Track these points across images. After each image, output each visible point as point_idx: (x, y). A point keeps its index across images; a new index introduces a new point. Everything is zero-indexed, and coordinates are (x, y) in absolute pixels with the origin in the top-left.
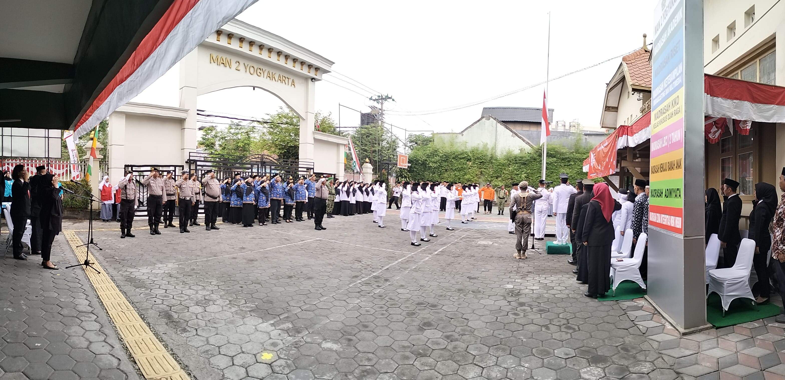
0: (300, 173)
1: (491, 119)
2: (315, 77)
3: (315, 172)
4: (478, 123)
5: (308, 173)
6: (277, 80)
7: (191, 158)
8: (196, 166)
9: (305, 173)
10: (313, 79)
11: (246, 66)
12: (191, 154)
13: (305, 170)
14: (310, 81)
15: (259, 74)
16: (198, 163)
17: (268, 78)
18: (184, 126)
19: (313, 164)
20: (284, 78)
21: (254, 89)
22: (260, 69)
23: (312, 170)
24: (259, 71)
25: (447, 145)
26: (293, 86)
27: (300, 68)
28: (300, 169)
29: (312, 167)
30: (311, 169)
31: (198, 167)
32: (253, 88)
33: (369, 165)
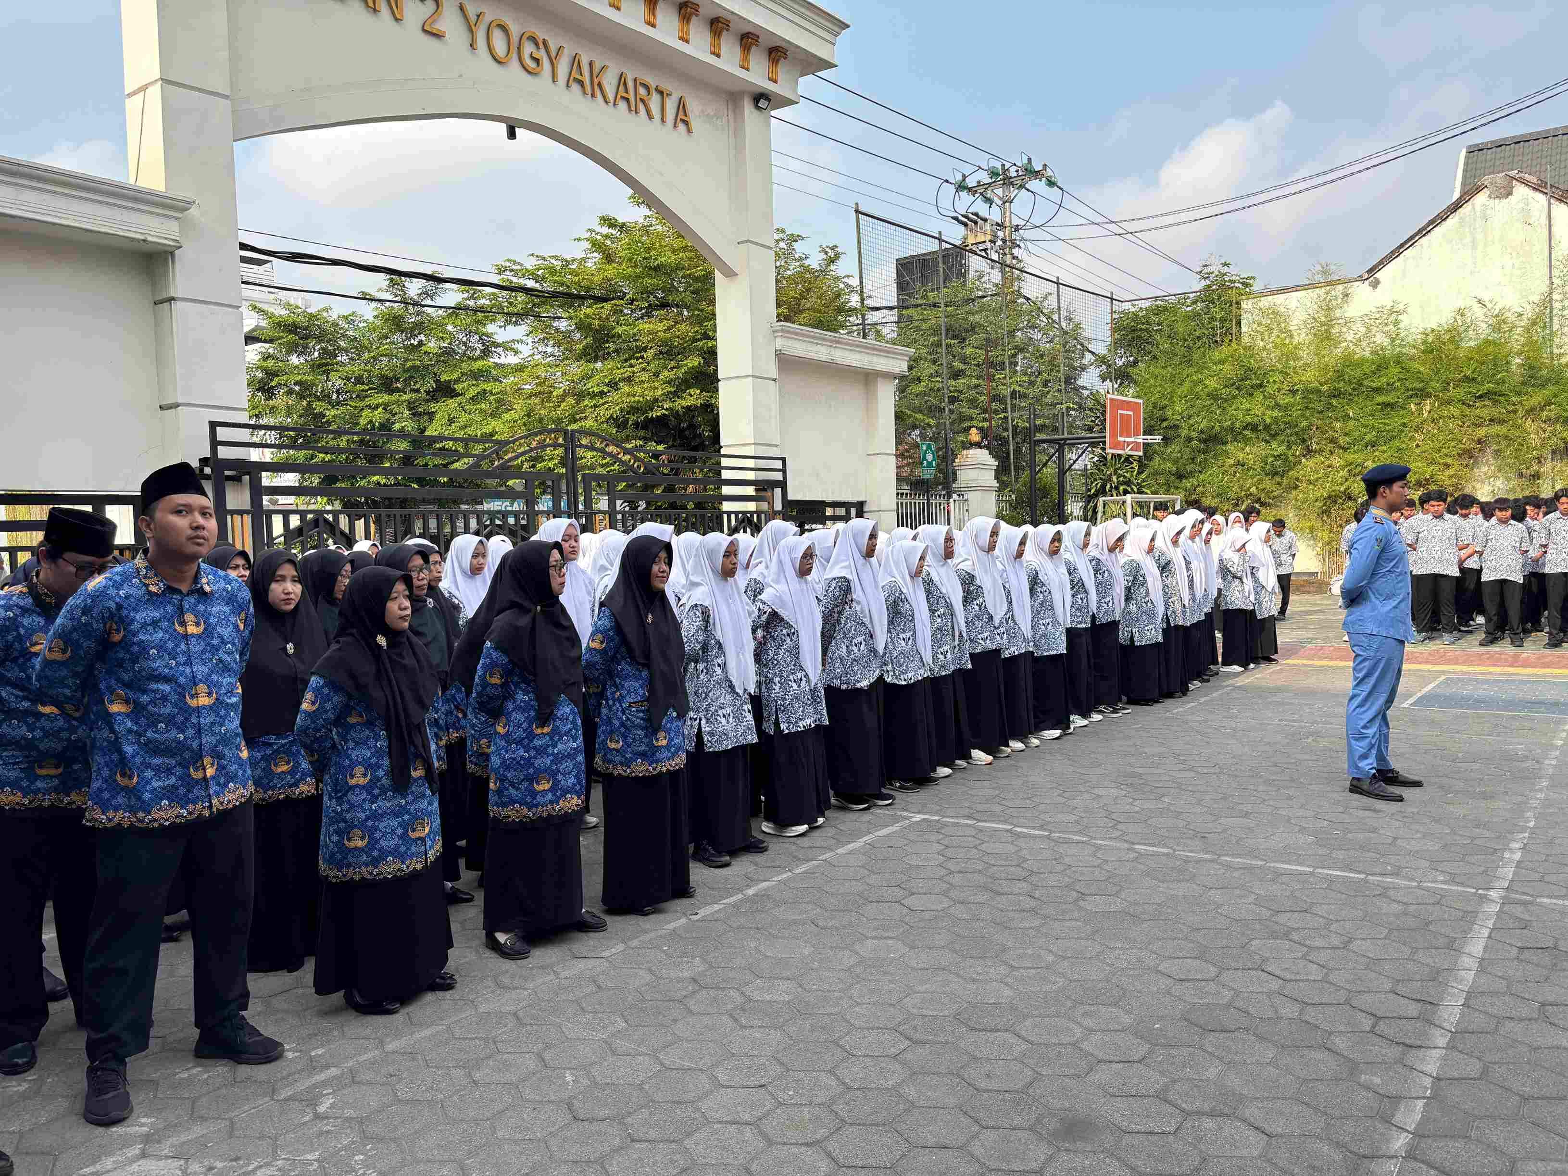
0: (727, 506)
1: (1520, 191)
2: (770, 87)
3: (790, 497)
4: (1453, 221)
5: (764, 506)
6: (611, 97)
7: (224, 453)
8: (257, 491)
9: (751, 506)
10: (762, 99)
11: (473, 18)
12: (223, 434)
13: (750, 491)
14: (748, 107)
15: (531, 64)
16: (267, 479)
17: (575, 87)
18: (167, 287)
19: (778, 464)
20: (642, 91)
21: (512, 135)
22: (533, 40)
23: (778, 491)
24: (528, 48)
25: (1301, 337)
26: (682, 127)
27: (708, 48)
28: (726, 490)
29: (779, 476)
30: (774, 484)
31: (266, 500)
32: (503, 128)
33: (982, 456)
